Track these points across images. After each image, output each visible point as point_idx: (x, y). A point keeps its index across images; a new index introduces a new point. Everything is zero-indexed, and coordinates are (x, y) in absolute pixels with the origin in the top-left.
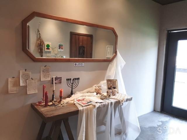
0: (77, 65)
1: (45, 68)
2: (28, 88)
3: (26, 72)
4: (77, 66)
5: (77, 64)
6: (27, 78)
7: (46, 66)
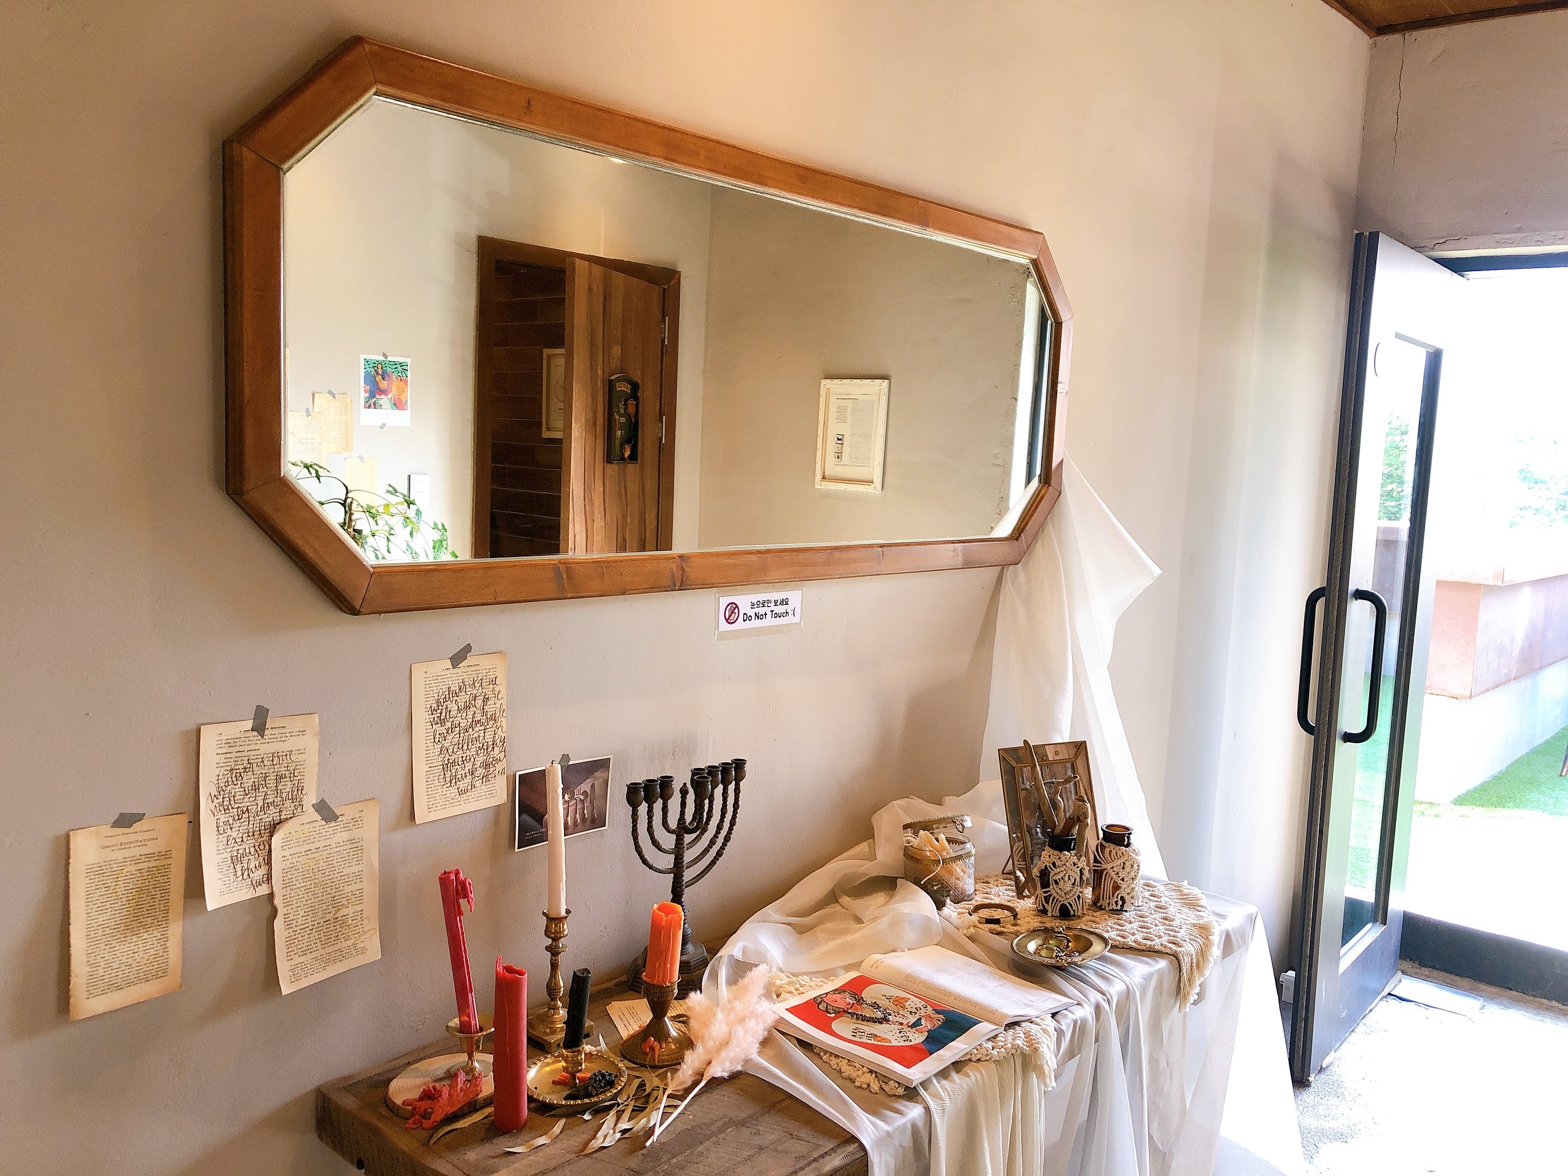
0: (747, 618)
1: (454, 677)
2: (288, 925)
3: (265, 747)
4: (740, 624)
5: (744, 601)
6: (271, 815)
7: (468, 648)
